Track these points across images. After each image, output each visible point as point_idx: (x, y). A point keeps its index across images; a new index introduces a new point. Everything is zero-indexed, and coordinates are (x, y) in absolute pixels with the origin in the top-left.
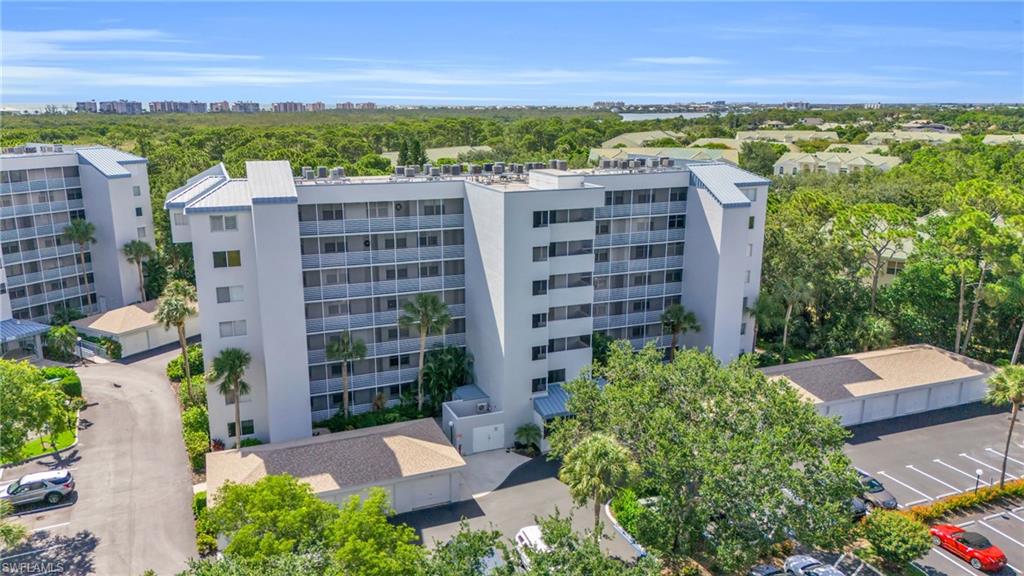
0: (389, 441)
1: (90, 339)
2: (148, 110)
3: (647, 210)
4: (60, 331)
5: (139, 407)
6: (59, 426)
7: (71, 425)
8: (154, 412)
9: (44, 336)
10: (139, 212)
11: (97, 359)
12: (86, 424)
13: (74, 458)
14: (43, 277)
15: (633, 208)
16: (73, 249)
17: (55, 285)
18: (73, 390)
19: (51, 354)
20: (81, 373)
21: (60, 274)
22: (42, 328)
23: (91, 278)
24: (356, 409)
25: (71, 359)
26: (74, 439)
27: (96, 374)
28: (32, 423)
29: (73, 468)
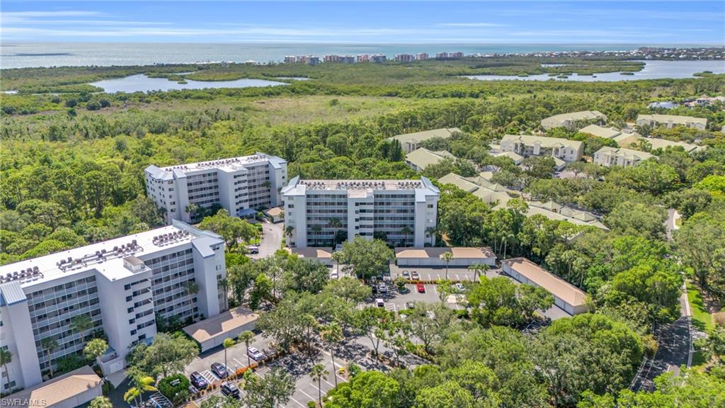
0: (318, 251)
1: (267, 216)
2: (322, 61)
3: (403, 200)
4: (260, 213)
5: (275, 236)
6: (257, 238)
7: (259, 238)
8: (277, 238)
9: (256, 214)
10: (283, 178)
11: (268, 222)
12: (263, 238)
13: (259, 245)
14: (257, 196)
15: (397, 199)
16: (265, 188)
17: (260, 198)
18: (261, 230)
19: (257, 219)
20: (263, 225)
21: (261, 195)
22: (256, 211)
23: (269, 196)
24: (319, 243)
25: (262, 221)
26: (260, 241)
27: (267, 226)
28: (252, 236)
29: (259, 247)
